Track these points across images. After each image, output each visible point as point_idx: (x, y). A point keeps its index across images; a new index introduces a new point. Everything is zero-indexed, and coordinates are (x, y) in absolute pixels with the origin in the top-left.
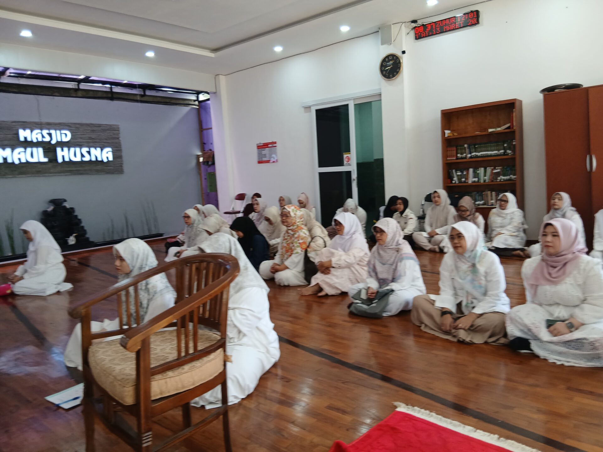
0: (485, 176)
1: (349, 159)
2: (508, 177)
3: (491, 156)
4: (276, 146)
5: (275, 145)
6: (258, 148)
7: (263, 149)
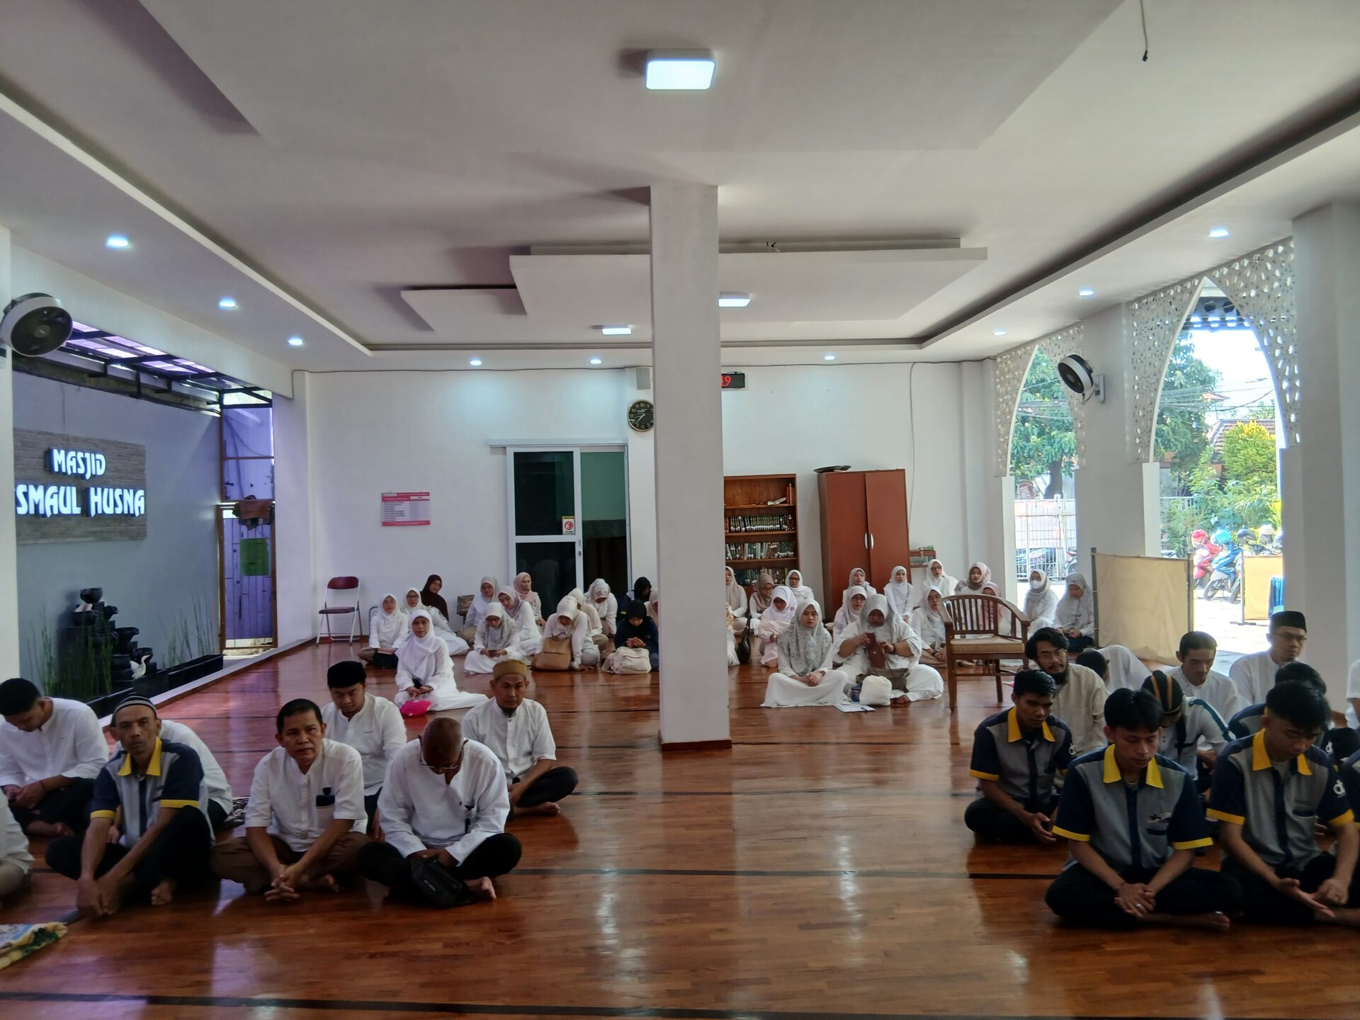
0: (761, 552)
1: (571, 525)
2: (786, 554)
3: (767, 530)
4: (428, 500)
5: (424, 497)
6: (383, 500)
7: (395, 503)
